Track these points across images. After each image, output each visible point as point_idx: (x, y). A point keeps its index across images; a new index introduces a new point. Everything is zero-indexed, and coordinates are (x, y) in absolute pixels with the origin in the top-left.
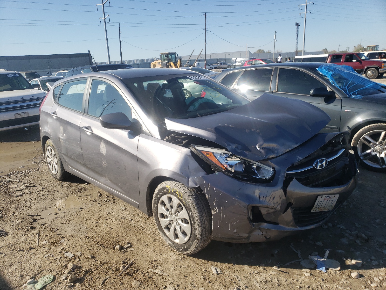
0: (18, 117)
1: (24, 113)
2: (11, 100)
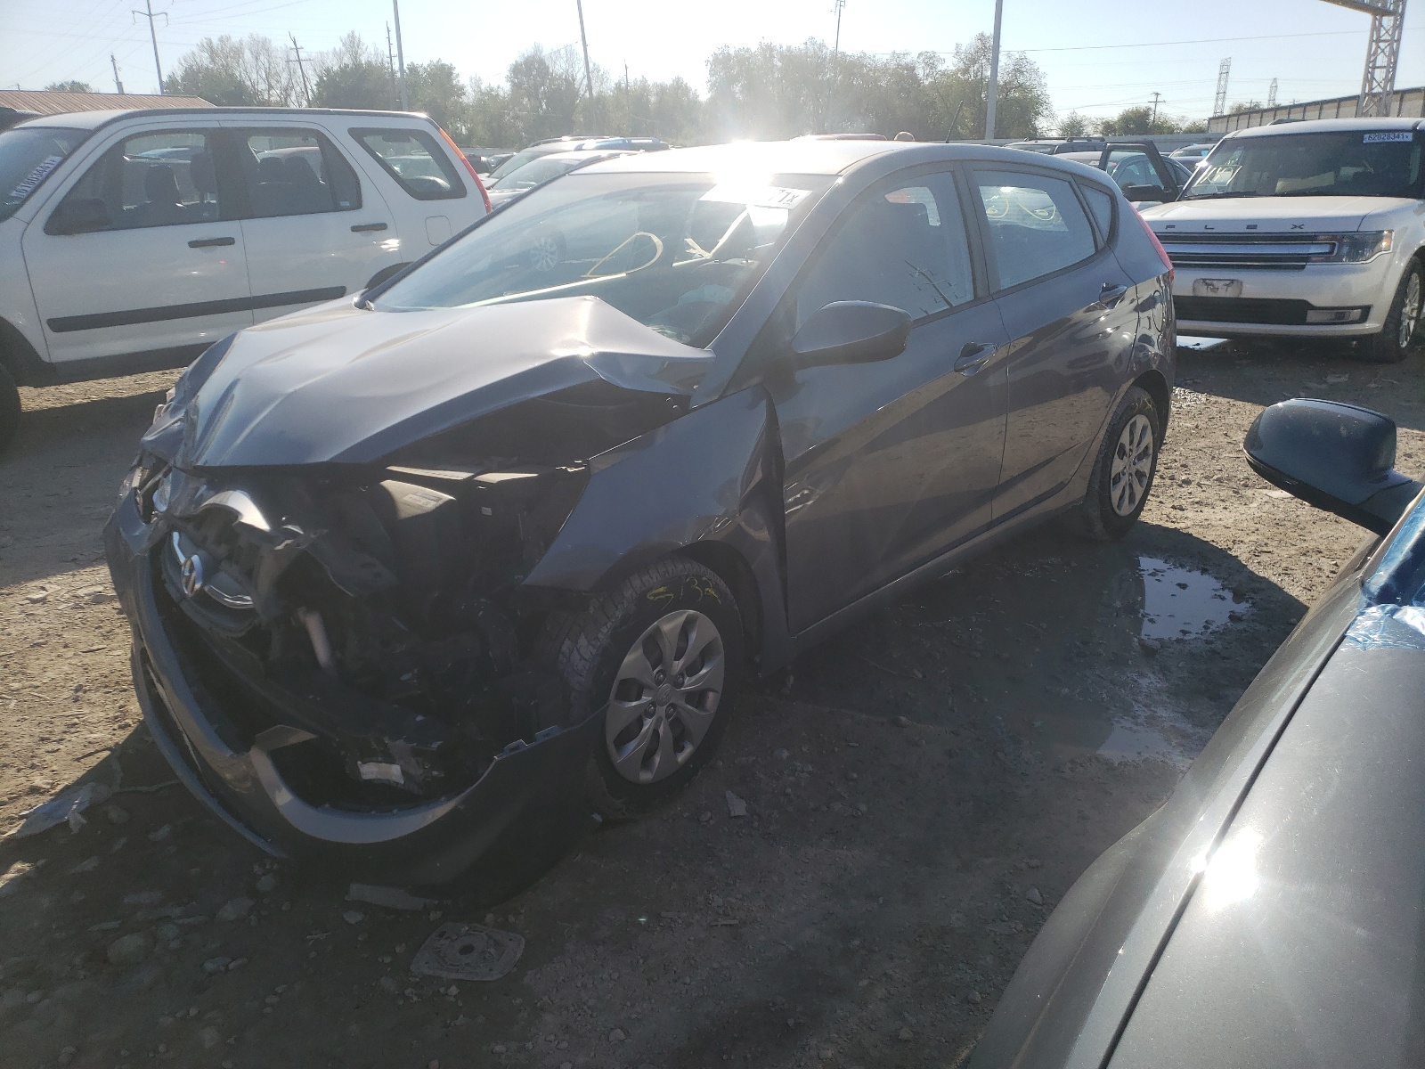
0: (1204, 292)
1: (1228, 282)
2: (1214, 231)
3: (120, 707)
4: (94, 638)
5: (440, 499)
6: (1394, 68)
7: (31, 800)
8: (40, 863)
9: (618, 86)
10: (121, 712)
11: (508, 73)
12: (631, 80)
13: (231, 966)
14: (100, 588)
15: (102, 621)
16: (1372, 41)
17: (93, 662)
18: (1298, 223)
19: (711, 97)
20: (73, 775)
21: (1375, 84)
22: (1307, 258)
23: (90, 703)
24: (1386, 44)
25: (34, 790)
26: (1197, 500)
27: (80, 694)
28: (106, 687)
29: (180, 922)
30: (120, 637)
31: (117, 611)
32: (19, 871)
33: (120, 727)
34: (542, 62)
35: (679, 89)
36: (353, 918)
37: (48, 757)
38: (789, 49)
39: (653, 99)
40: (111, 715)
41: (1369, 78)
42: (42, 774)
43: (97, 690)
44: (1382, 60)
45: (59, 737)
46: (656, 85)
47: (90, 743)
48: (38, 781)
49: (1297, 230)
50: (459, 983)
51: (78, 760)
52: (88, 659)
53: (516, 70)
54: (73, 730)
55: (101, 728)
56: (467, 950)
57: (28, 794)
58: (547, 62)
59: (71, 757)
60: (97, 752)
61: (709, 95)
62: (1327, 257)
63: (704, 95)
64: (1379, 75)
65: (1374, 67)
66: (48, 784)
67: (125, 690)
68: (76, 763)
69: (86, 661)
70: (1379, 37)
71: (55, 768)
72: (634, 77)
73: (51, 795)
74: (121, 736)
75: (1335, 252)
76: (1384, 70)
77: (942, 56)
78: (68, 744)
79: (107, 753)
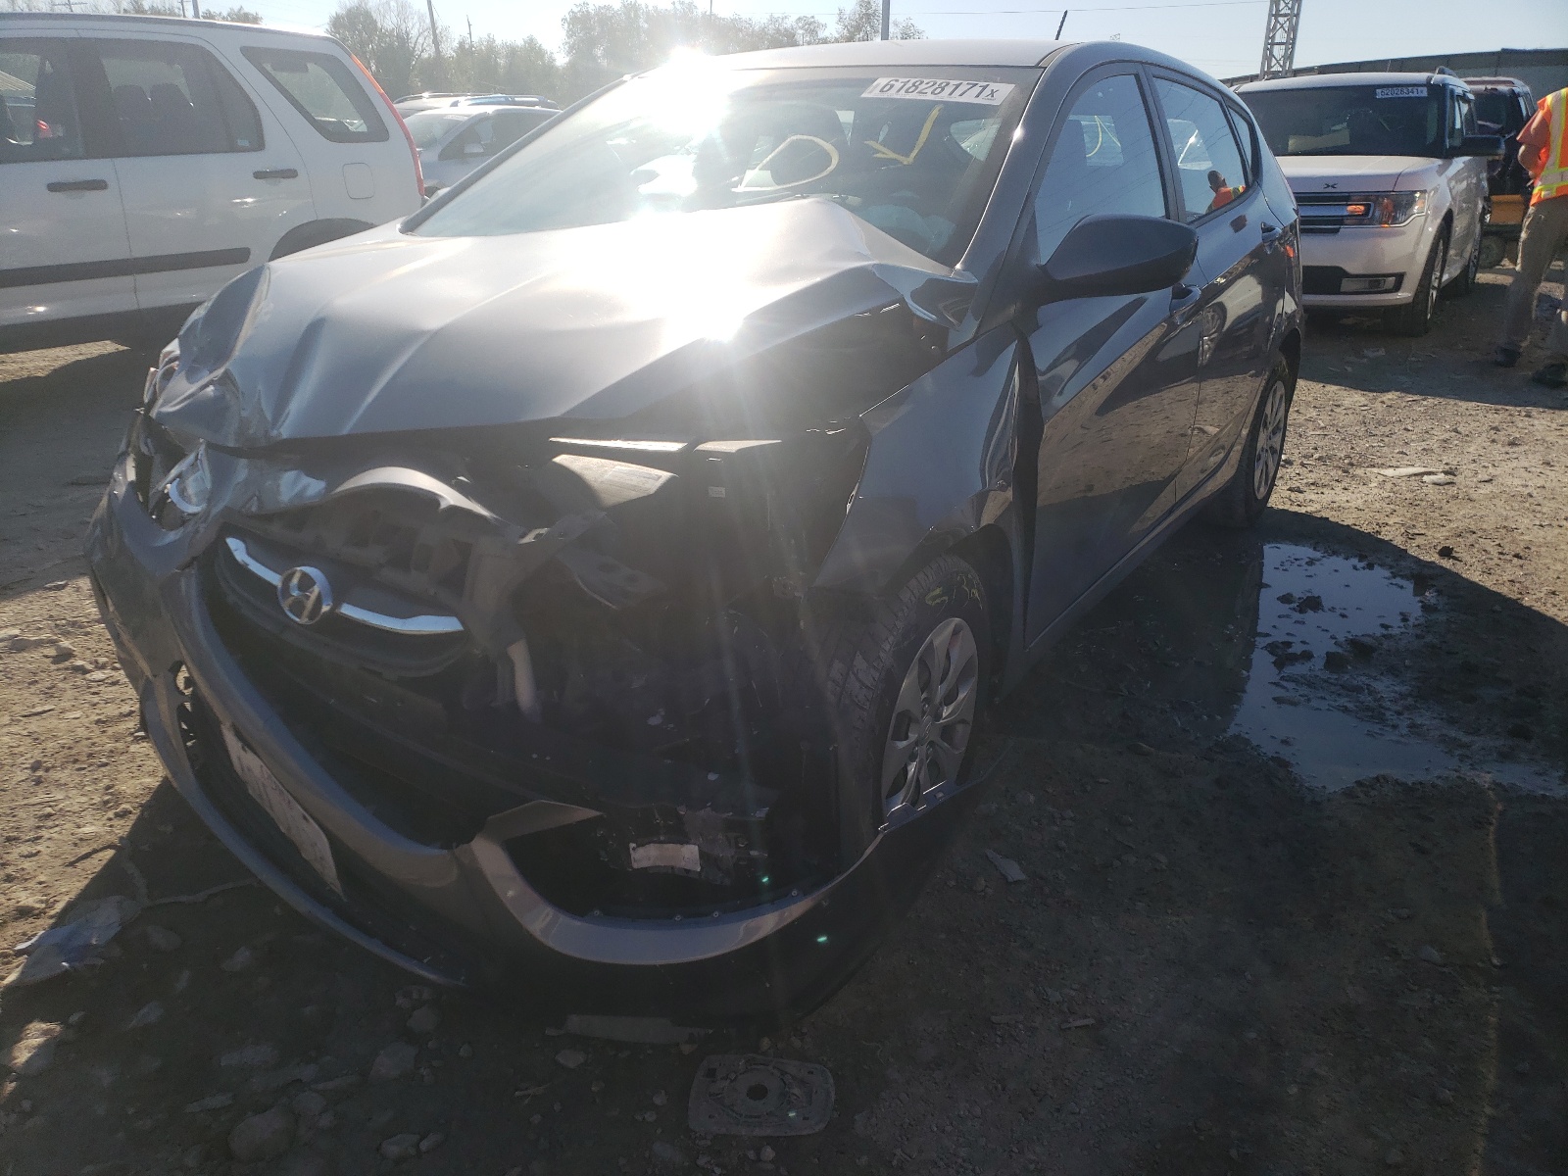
3: (108, 788)
4: (32, 697)
5: (660, 477)
6: (1293, 44)
7: (23, 926)
8: (74, 1018)
9: (461, 44)
10: (111, 794)
11: (327, 27)
12: (475, 39)
13: (424, 1145)
14: (16, 632)
15: (35, 674)
16: (1271, 15)
17: (42, 729)
18: (1331, 181)
19: (570, 62)
20: (70, 887)
21: (1274, 62)
22: (1340, 221)
23: (59, 785)
24: (1286, 19)
25: (24, 913)
26: (1311, 481)
27: (40, 773)
28: (76, 761)
29: (321, 1086)
30: (70, 694)
31: (51, 659)
32: (45, 1033)
33: (117, 815)
34: (367, 14)
35: (532, 49)
36: (571, 1059)
37: (27, 864)
38: (656, 8)
39: (501, 61)
40: (97, 799)
41: (1268, 55)
42: (26, 889)
43: (63, 767)
44: (1280, 36)
45: (32, 835)
46: (505, 46)
47: (81, 839)
48: (27, 898)
49: (1330, 190)
50: (771, 1141)
51: (72, 864)
52: (34, 725)
53: (337, 23)
54: (50, 823)
55: (89, 818)
56: (758, 1092)
57: (16, 919)
58: (374, 16)
59: (60, 862)
60: (95, 851)
61: (567, 59)
62: (1361, 220)
63: (561, 60)
64: (1278, 51)
65: (1273, 44)
66: (42, 902)
67: (106, 765)
68: (70, 869)
69: (33, 727)
70: (1278, 10)
71: (42, 878)
72: (479, 36)
73: (51, 917)
74: (123, 828)
75: (1370, 214)
76: (1283, 47)
77: (822, 21)
78: (49, 843)
79: (110, 853)
